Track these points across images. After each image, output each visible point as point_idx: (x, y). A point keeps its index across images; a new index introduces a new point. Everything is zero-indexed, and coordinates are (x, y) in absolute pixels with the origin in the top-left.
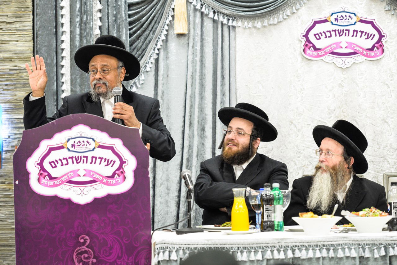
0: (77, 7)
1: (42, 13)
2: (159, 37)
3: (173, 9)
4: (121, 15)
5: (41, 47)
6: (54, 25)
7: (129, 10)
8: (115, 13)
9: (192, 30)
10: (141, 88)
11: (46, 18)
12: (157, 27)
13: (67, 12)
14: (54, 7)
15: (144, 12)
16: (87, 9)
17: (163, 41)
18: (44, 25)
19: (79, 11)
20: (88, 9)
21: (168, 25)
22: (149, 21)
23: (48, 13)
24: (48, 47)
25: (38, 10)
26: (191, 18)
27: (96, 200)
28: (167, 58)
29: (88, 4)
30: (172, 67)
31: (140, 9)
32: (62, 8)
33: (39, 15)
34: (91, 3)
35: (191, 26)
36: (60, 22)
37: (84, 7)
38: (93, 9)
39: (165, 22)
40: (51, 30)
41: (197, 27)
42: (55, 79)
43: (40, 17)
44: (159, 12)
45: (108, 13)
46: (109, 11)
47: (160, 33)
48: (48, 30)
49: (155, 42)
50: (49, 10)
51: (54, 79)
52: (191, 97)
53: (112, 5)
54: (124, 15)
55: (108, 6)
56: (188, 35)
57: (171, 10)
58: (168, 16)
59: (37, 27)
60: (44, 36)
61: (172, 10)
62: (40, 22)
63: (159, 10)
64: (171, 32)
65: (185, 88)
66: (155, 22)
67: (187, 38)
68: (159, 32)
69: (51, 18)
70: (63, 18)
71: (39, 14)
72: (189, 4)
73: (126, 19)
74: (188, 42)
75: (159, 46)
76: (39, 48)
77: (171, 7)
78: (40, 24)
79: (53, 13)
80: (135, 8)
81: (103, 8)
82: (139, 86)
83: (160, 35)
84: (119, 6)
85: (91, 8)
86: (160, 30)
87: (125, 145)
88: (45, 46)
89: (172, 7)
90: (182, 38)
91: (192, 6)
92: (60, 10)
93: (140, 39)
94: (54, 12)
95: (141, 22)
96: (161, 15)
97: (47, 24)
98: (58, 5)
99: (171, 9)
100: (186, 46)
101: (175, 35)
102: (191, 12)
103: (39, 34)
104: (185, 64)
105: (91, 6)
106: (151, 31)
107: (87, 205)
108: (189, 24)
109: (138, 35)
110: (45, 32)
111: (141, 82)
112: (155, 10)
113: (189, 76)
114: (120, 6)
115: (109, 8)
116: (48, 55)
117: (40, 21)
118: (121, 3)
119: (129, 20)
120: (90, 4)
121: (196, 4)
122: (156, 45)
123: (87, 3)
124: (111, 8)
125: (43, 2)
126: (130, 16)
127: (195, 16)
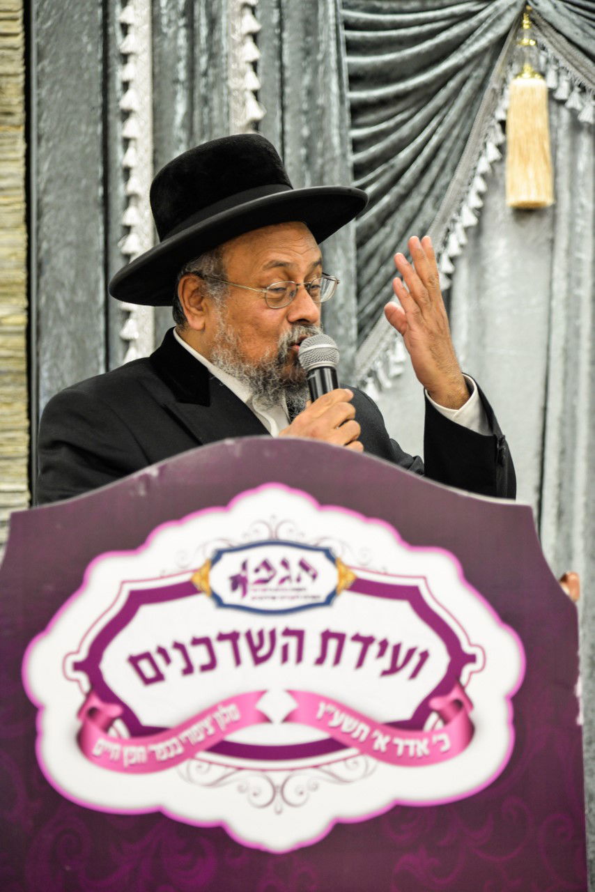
0: (175, 112)
1: (58, 131)
2: (454, 215)
3: (503, 124)
4: (327, 141)
5: (53, 250)
6: (97, 172)
7: (355, 126)
8: (305, 132)
9: (565, 196)
10: (395, 389)
11: (72, 148)
12: (448, 185)
13: (142, 130)
14: (99, 112)
15: (405, 130)
16: (210, 119)
17: (466, 229)
18: (65, 173)
19: (183, 126)
20: (216, 121)
21: (484, 176)
22: (420, 161)
23: (79, 134)
24: (77, 247)
25: (46, 121)
26: (563, 155)
27: (341, 831)
28: (480, 289)
29: (215, 101)
30: (499, 320)
31: (391, 123)
32: (126, 114)
33: (48, 140)
34: (225, 99)
35: (564, 180)
36: (118, 165)
37: (202, 113)
38: (233, 120)
39: (475, 168)
40: (87, 189)
41: (583, 185)
42: (102, 358)
43: (51, 144)
44: (455, 132)
45: (283, 133)
46: (288, 127)
47: (457, 205)
48: (78, 190)
49: (442, 234)
50: (80, 121)
51: (97, 356)
52: (562, 423)
53: (296, 107)
54: (336, 140)
55: (283, 108)
56: (550, 212)
57: (493, 127)
58: (485, 145)
59: (39, 180)
60: (63, 213)
61: (498, 127)
62: (51, 163)
63: (453, 126)
64: (495, 201)
65: (541, 391)
66: (443, 168)
67: (547, 221)
68: (455, 201)
69: (88, 150)
70: (131, 151)
71: (45, 137)
72: (554, 106)
73: (344, 156)
74: (550, 235)
75: (454, 249)
76: (48, 252)
77: (493, 116)
78: (49, 169)
79: (94, 133)
80: (371, 117)
81: (265, 117)
82: (387, 384)
83: (459, 212)
84: (318, 112)
85: (225, 118)
86: (459, 192)
87: (474, 577)
88: (69, 244)
89: (500, 115)
90: (532, 221)
91: (565, 115)
92: (119, 124)
93: (390, 222)
94: (100, 129)
95: (392, 167)
96: (460, 143)
97: (72, 171)
98: (111, 106)
99: (494, 122)
100: (546, 248)
101: (509, 211)
102: (562, 133)
103: (47, 204)
104: (541, 311)
105: (225, 110)
106: (427, 195)
107: (303, 853)
108: (555, 174)
109: (383, 211)
110: (69, 198)
111: (395, 370)
112: (440, 123)
113: (556, 353)
114: (324, 110)
115: (288, 117)
116: (77, 275)
117: (49, 159)
118: (329, 100)
119: (353, 158)
120: (221, 102)
121: (579, 107)
122: (445, 244)
123: (212, 99)
124: (294, 117)
125: (59, 95)
126: (357, 145)
127: (574, 149)
